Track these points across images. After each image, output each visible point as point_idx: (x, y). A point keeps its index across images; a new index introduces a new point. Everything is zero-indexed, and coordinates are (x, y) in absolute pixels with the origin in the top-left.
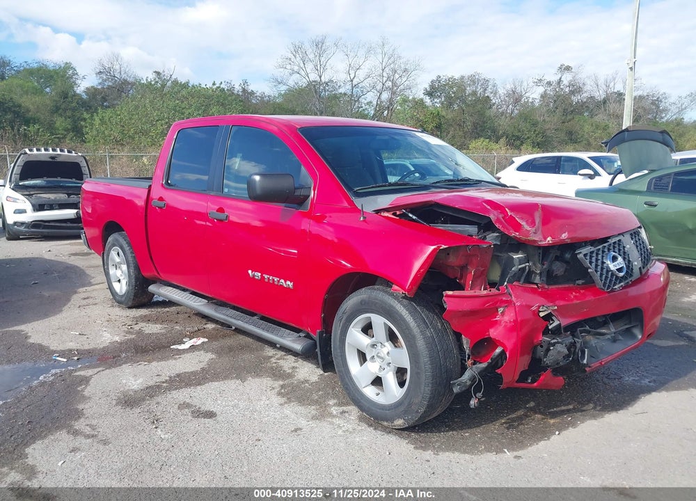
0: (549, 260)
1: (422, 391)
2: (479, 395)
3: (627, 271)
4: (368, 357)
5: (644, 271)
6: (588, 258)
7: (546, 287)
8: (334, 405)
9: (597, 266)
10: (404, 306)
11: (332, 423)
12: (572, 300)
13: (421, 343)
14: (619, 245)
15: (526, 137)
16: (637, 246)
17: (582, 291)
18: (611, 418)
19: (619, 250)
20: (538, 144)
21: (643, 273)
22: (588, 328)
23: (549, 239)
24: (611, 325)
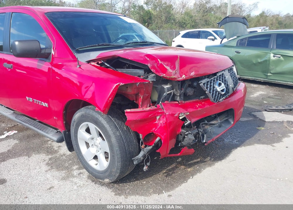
0: (185, 87)
1: (116, 165)
2: (148, 164)
3: (226, 91)
4: (90, 145)
5: (235, 89)
6: (206, 85)
7: (183, 102)
8: (76, 169)
9: (210, 89)
10: (104, 119)
11: (72, 182)
12: (198, 108)
13: (113, 140)
14: (222, 76)
15: (188, 23)
16: (231, 76)
17: (203, 103)
18: (219, 165)
19: (223, 79)
20: (193, 26)
21: (235, 90)
22: (206, 122)
23: (184, 76)
24: (218, 119)
